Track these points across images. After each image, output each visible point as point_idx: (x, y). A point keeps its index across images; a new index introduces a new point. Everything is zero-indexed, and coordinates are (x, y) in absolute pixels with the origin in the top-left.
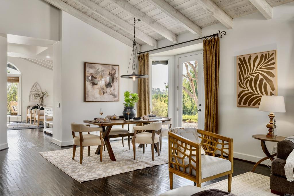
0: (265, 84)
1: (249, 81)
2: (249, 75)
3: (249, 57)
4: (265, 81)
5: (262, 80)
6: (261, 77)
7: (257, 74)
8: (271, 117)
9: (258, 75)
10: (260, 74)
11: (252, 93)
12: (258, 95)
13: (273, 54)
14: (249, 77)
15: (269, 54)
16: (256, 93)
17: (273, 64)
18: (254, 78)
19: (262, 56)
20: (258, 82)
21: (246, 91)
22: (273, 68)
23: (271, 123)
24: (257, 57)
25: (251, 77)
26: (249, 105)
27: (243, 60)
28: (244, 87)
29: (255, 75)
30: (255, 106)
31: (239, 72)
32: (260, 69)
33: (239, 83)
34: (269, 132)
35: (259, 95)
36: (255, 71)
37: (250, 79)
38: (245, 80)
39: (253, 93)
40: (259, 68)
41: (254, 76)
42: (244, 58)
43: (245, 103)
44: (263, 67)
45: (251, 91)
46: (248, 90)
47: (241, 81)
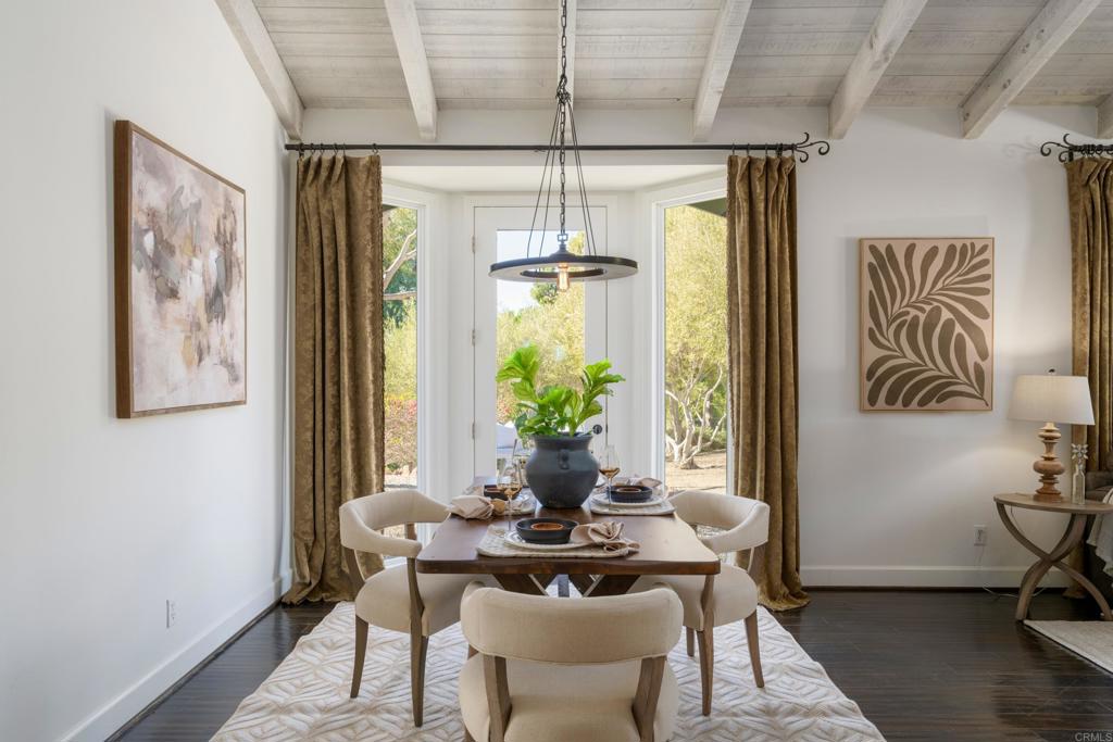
0: (959, 335)
1: (905, 328)
2: (907, 306)
3: (908, 249)
4: (958, 329)
5: (949, 325)
6: (946, 315)
7: (935, 304)
8: (1046, 438)
9: (938, 309)
10: (942, 307)
11: (916, 365)
12: (936, 373)
13: (984, 248)
14: (908, 313)
15: (973, 245)
16: (931, 365)
17: (986, 277)
18: (922, 317)
19: (952, 248)
20: (938, 330)
21: (898, 357)
22: (985, 292)
23: (1047, 459)
24: (933, 252)
25: (913, 312)
26: (906, 403)
27: (885, 255)
28: (886, 343)
29: (928, 308)
30: (925, 408)
31: (871, 292)
32: (947, 289)
33: (871, 330)
34: (1041, 485)
35: (940, 371)
36: (929, 294)
37: (909, 318)
38: (894, 320)
39: (920, 365)
40: (940, 285)
41: (923, 310)
42: (889, 249)
43: (891, 400)
44: (957, 283)
45: (912, 357)
46: (905, 357)
47: (878, 324)
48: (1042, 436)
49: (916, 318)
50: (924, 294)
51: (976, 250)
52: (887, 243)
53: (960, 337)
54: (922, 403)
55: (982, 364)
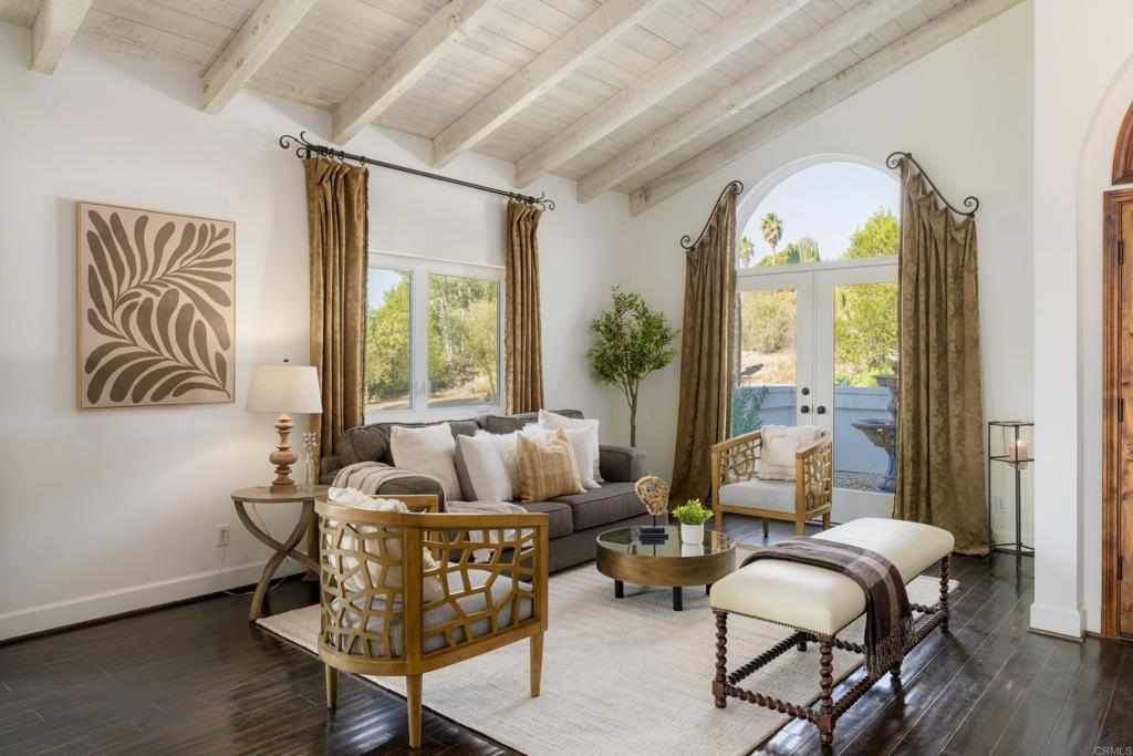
0: (199, 323)
1: (135, 312)
2: (138, 286)
3: (138, 221)
4: (198, 315)
5: (188, 311)
6: (184, 299)
7: (172, 286)
8: (282, 428)
9: (175, 292)
10: (180, 291)
11: (150, 354)
12: (174, 363)
13: (225, 232)
14: (139, 295)
15: (213, 227)
16: (167, 355)
17: (227, 263)
18: (156, 301)
19: (190, 228)
20: (175, 316)
21: (127, 345)
22: (227, 278)
23: (282, 449)
24: (168, 229)
25: (145, 294)
26: (137, 398)
27: (109, 225)
28: (115, 330)
29: (163, 291)
30: (162, 402)
31: (91, 267)
32: (183, 272)
33: (91, 312)
34: (277, 476)
35: (177, 361)
36: (164, 274)
37: (140, 300)
38: (120, 303)
39: (155, 355)
40: (176, 266)
41: (157, 293)
42: (115, 218)
43: (118, 394)
44: (193, 266)
45: (144, 345)
46: (135, 344)
47: (101, 306)
48: (277, 427)
49: (149, 301)
50: (159, 274)
51: (217, 234)
52: (112, 211)
53: (200, 324)
54: (156, 397)
55: (224, 354)
